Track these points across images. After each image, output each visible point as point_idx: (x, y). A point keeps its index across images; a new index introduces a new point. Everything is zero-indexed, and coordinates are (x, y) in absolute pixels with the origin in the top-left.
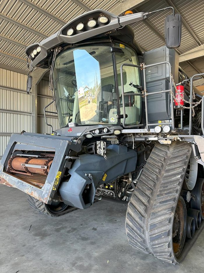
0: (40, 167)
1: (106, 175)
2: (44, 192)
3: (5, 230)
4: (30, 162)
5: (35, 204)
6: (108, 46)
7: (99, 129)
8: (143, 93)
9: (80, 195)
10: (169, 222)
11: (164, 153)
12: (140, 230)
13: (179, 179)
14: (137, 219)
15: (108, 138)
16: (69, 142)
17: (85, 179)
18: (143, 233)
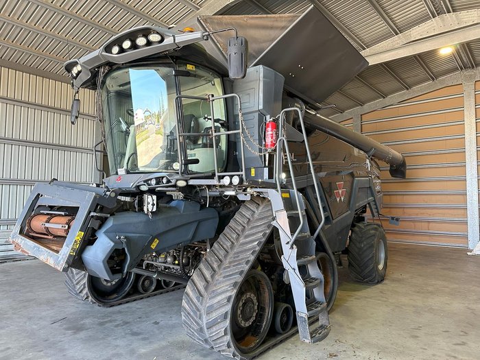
0: (60, 226)
1: (157, 241)
2: (61, 257)
3: (25, 323)
4: (51, 221)
5: (75, 287)
6: (170, 67)
7: (156, 178)
8: (210, 133)
9: (103, 262)
10: (228, 301)
11: (249, 213)
12: (195, 313)
13: (255, 248)
14: (195, 300)
15: (169, 191)
16: (97, 194)
17: (113, 241)
18: (200, 318)
